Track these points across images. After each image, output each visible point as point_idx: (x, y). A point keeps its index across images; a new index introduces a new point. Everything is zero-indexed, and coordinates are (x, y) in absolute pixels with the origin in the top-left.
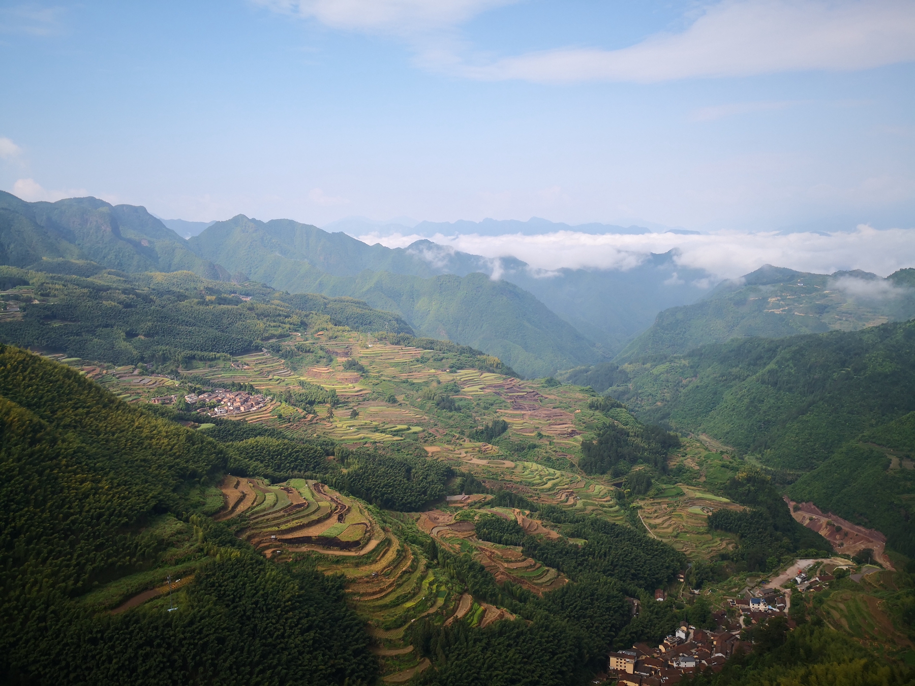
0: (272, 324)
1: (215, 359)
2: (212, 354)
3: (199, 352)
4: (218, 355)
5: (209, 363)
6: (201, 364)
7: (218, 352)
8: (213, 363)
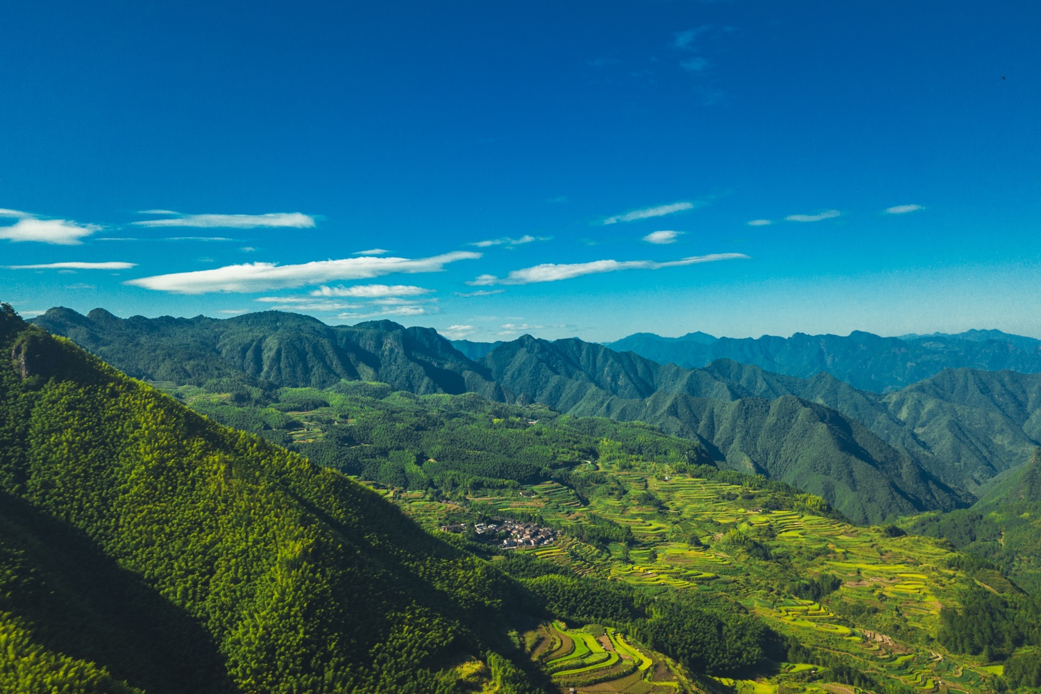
0: (561, 450)
1: (503, 486)
2: (500, 481)
3: (488, 479)
4: (507, 482)
5: (496, 491)
6: (489, 491)
7: (506, 479)
8: (502, 491)
